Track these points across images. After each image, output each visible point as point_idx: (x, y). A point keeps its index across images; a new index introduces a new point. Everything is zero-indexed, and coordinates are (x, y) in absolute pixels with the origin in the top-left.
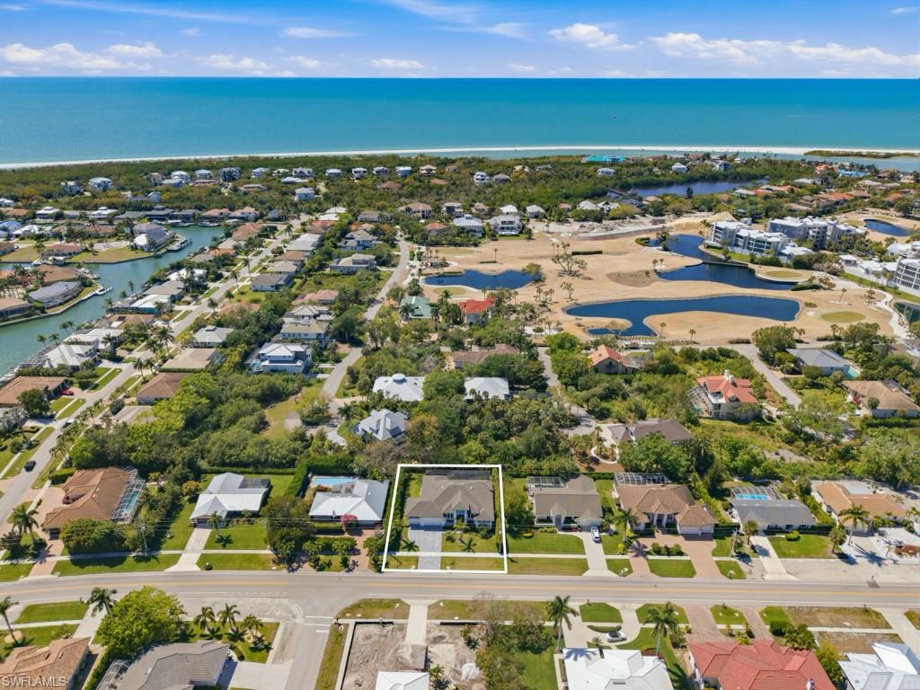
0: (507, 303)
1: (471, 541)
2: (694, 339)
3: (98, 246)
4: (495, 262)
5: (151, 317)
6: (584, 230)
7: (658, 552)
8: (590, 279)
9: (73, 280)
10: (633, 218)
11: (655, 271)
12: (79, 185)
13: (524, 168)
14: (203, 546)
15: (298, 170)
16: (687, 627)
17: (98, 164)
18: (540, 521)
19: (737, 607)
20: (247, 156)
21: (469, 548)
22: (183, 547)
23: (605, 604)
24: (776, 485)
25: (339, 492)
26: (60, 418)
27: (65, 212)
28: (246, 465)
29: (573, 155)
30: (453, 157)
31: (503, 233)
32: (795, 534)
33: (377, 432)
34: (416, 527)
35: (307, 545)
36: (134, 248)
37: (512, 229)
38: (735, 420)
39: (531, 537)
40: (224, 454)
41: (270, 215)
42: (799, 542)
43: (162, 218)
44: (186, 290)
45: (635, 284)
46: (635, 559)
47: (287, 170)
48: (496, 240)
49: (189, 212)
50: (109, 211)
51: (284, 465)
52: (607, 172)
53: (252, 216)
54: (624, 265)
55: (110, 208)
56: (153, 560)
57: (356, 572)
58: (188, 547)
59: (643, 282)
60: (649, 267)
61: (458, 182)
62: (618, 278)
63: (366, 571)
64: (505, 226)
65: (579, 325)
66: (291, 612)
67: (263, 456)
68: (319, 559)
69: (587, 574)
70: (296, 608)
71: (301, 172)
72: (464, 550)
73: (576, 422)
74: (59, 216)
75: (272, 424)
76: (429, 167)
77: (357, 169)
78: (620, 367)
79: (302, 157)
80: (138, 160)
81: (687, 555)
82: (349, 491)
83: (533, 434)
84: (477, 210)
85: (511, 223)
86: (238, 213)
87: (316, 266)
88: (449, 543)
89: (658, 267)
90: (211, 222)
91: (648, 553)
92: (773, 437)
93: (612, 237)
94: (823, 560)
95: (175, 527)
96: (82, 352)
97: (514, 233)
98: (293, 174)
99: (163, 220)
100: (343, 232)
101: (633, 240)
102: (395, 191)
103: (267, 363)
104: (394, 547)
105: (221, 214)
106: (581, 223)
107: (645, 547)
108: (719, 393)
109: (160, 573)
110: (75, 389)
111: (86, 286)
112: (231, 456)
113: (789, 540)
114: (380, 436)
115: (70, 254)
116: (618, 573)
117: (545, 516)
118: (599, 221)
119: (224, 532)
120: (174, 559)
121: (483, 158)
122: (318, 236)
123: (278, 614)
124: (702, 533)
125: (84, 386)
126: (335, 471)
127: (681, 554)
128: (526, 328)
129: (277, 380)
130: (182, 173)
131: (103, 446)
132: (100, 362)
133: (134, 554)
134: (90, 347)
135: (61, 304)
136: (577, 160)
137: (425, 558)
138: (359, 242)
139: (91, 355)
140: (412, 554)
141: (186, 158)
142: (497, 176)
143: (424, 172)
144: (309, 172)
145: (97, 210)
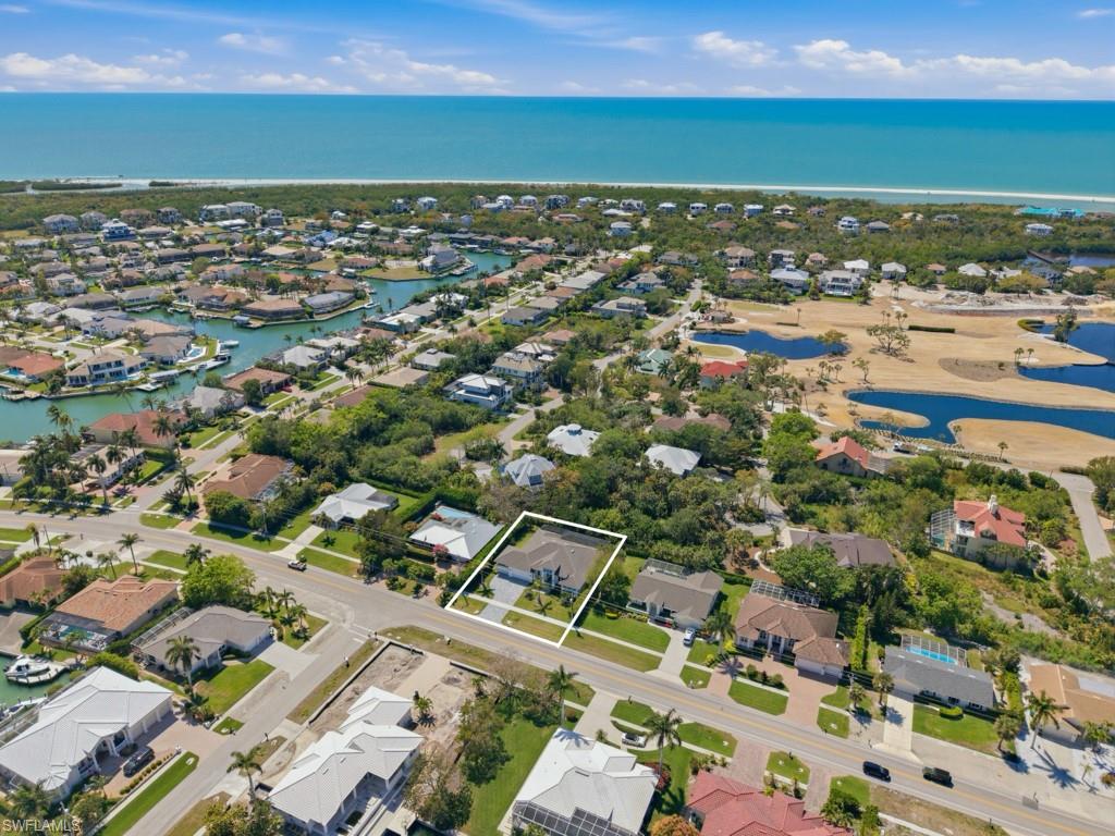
0: (772, 372)
1: (548, 604)
2: (1005, 455)
3: (391, 263)
4: (796, 325)
5: (393, 334)
6: (951, 300)
7: (752, 676)
8: (912, 361)
9: (349, 291)
10: (1039, 292)
11: (1018, 364)
12: (406, 203)
13: (915, 216)
14: (310, 541)
15: (627, 202)
16: (723, 759)
17: (438, 184)
18: (634, 605)
19: (806, 761)
20: (586, 184)
21: (542, 611)
22: (294, 538)
23: (649, 707)
24: (981, 652)
25: (450, 524)
26: (270, 410)
27: (382, 228)
28: (389, 482)
29: (1005, 203)
30: (828, 198)
31: (831, 293)
32: (956, 711)
33: (517, 475)
34: (503, 576)
35: (386, 563)
36: (421, 268)
37: (844, 289)
38: (984, 562)
39: (614, 618)
40: (372, 466)
41: (567, 249)
42: (957, 722)
43: (461, 242)
44: (438, 315)
45: (974, 377)
46: (720, 675)
47: (614, 201)
48: (818, 300)
49: (488, 238)
50: (419, 231)
51: (419, 488)
52: (1039, 230)
53: (550, 247)
54: (976, 350)
55: (420, 228)
56: (266, 542)
57: (423, 601)
58: (299, 539)
59: (989, 376)
60: (1010, 357)
61: (813, 228)
62: (954, 366)
63: (431, 601)
64: (836, 284)
65: (853, 413)
66: (343, 616)
67: (405, 476)
68: (397, 580)
69: (652, 673)
70: (350, 615)
71: (629, 204)
72: (536, 611)
73: (759, 517)
74: (375, 232)
75: (438, 451)
76: (786, 206)
77: (696, 205)
78: (857, 468)
79: (646, 188)
80: (476, 182)
81: (788, 691)
82: (459, 525)
83: (685, 516)
84: (812, 261)
85: (846, 281)
86: (535, 244)
87: (579, 307)
88: (526, 601)
89: (1024, 361)
90: (507, 250)
91: (742, 674)
92: (1029, 596)
93: (985, 314)
94: (975, 753)
95: (299, 520)
96: (313, 355)
97: (845, 294)
98: (621, 205)
99: (463, 244)
100: (632, 272)
101: (1015, 321)
102: (726, 231)
103: (462, 392)
104: (472, 588)
105: (519, 242)
106: (949, 292)
107: (741, 666)
108: (972, 523)
109: (264, 554)
110: (295, 388)
111: (358, 299)
112: (377, 470)
113: (943, 715)
114: (518, 481)
115: (362, 267)
116: (687, 682)
117: (640, 601)
118: (981, 291)
119: (332, 534)
120: (283, 545)
121: (869, 201)
122: (603, 275)
123: (332, 614)
124: (826, 674)
125: (303, 387)
126: (461, 505)
127: (780, 686)
128: (775, 404)
129: (461, 410)
130: (508, 197)
131: (273, 436)
132: (329, 367)
133: (255, 533)
134: (323, 352)
135: (329, 312)
136: (1007, 210)
137: (494, 607)
138: (639, 285)
139: (321, 359)
140: (485, 599)
141: (524, 183)
142: (872, 224)
143: (778, 212)
144: (638, 205)
145: (407, 228)
